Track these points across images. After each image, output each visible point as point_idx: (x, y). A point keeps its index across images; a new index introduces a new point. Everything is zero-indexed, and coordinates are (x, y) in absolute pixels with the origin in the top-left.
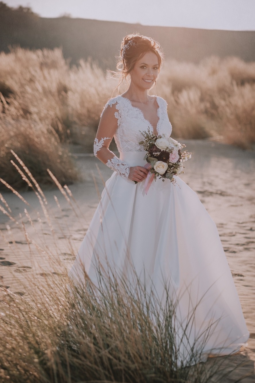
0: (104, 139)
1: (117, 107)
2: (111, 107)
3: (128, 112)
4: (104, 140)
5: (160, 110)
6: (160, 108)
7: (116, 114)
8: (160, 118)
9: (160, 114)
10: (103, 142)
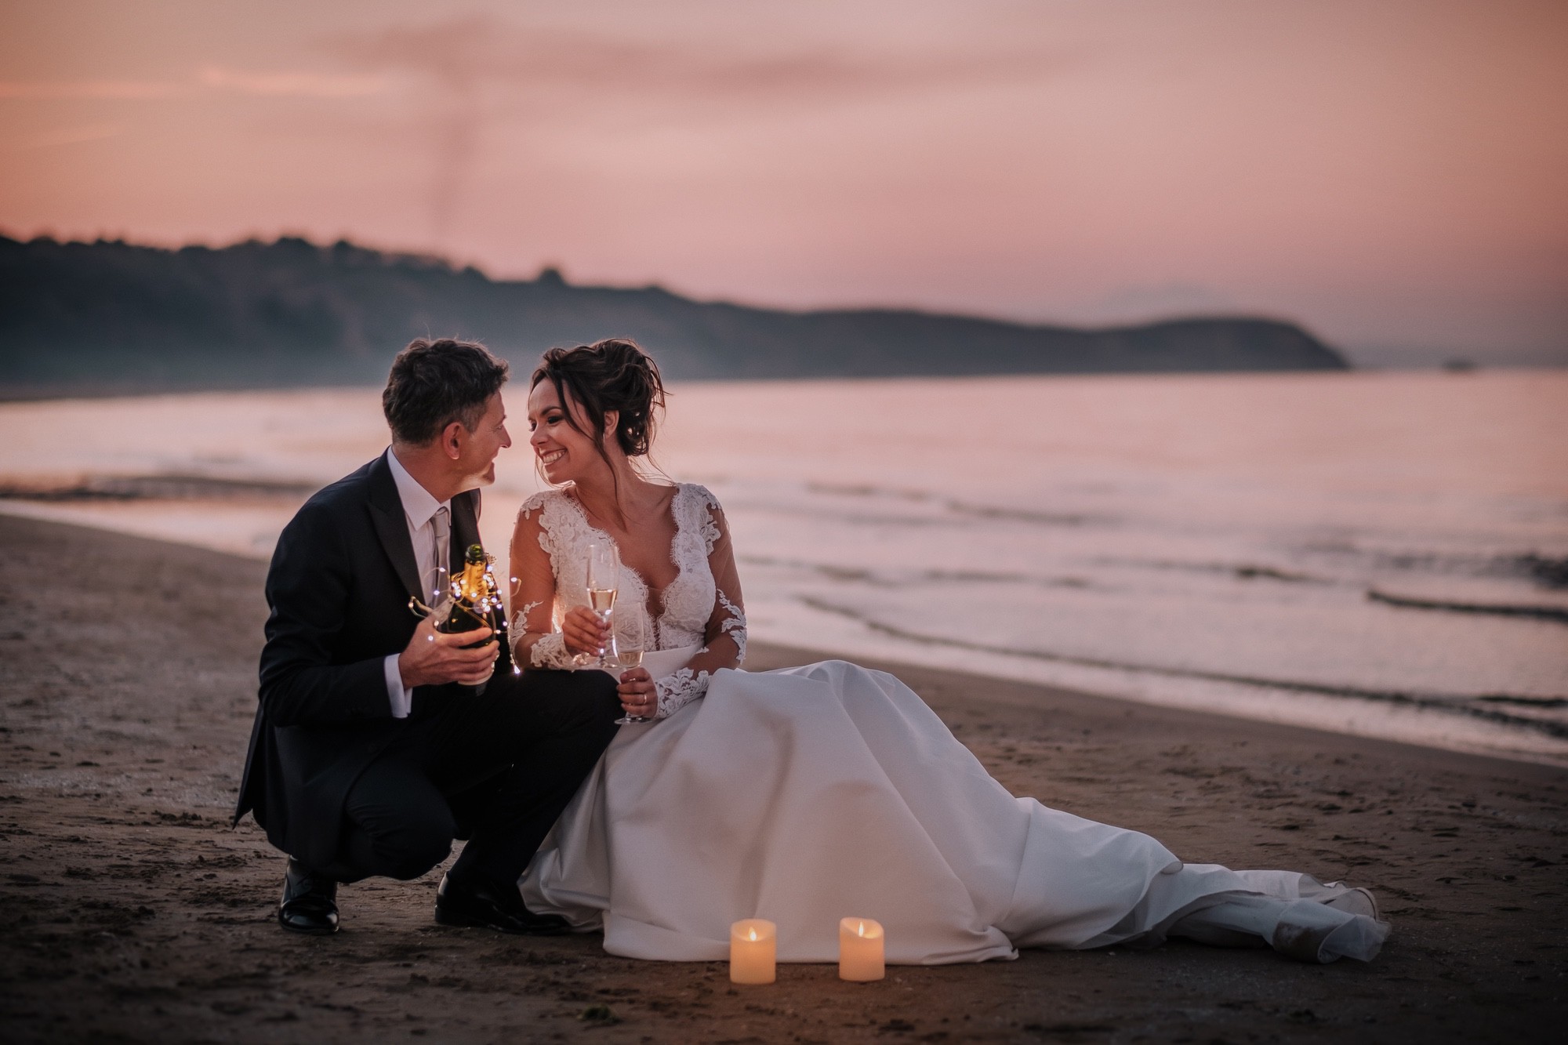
0: (525, 612)
1: (542, 521)
2: (528, 518)
3: (574, 539)
4: (526, 615)
5: (680, 541)
6: (680, 531)
7: (541, 537)
8: (683, 568)
9: (680, 557)
10: (526, 620)
